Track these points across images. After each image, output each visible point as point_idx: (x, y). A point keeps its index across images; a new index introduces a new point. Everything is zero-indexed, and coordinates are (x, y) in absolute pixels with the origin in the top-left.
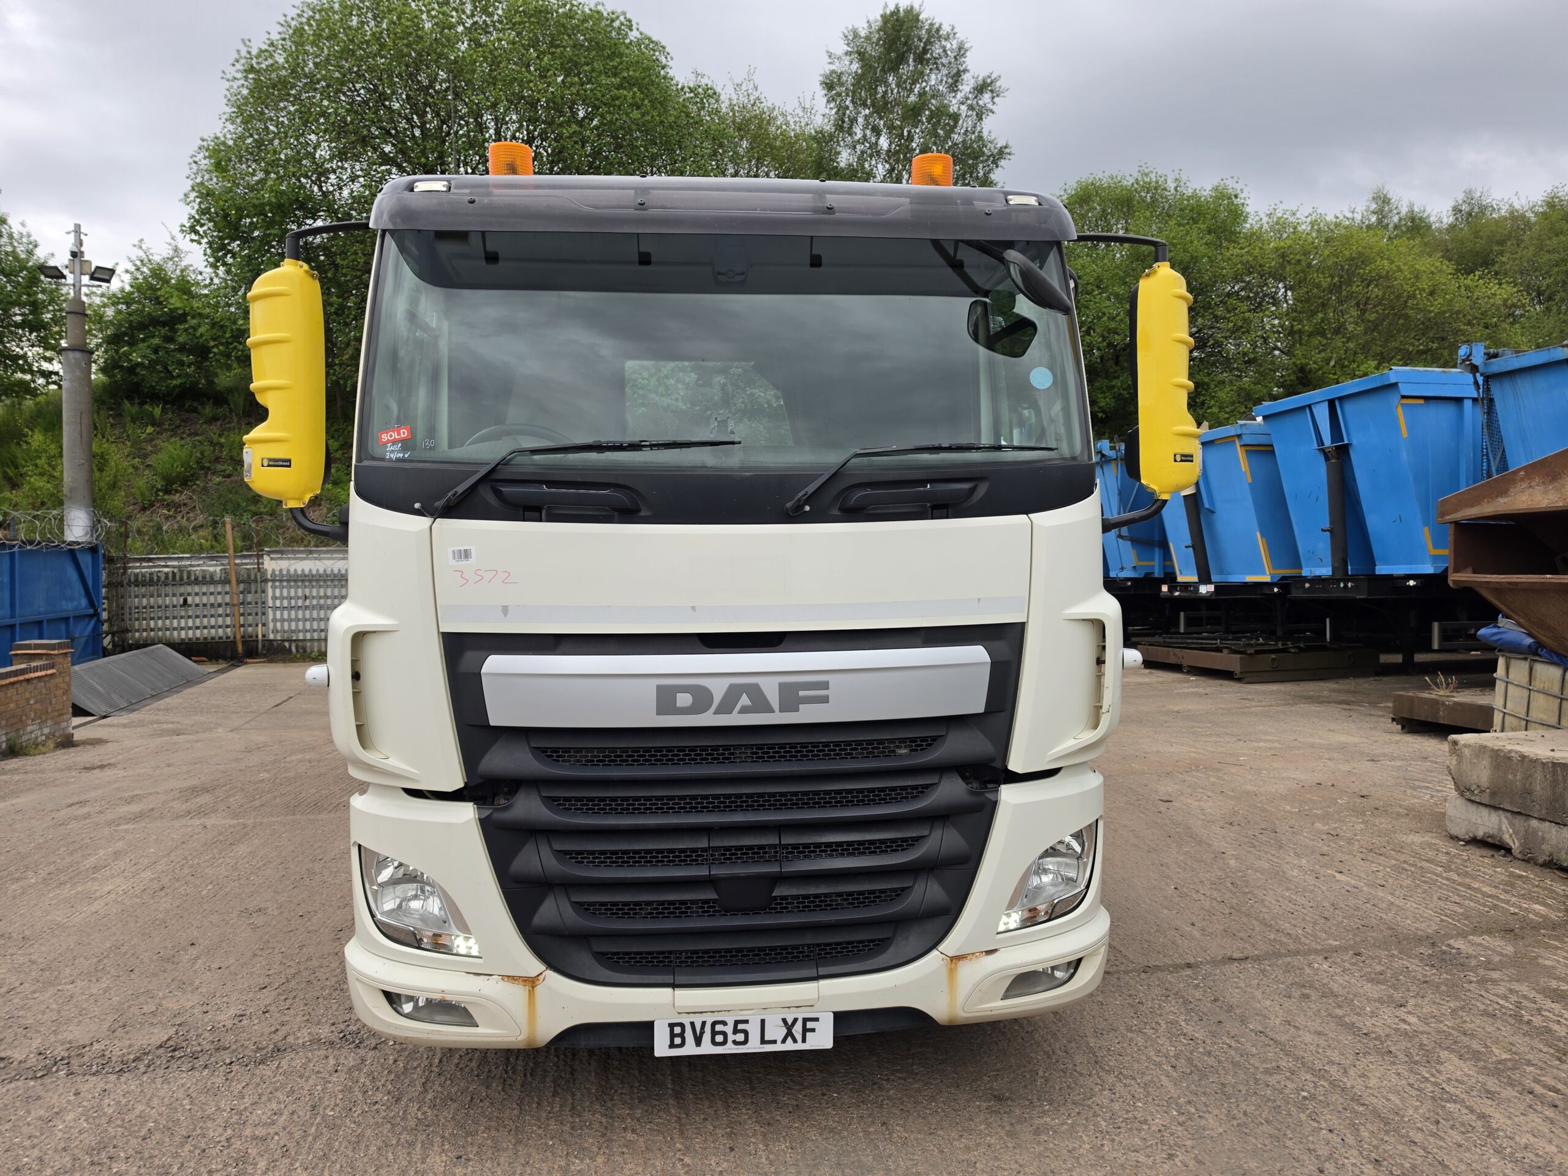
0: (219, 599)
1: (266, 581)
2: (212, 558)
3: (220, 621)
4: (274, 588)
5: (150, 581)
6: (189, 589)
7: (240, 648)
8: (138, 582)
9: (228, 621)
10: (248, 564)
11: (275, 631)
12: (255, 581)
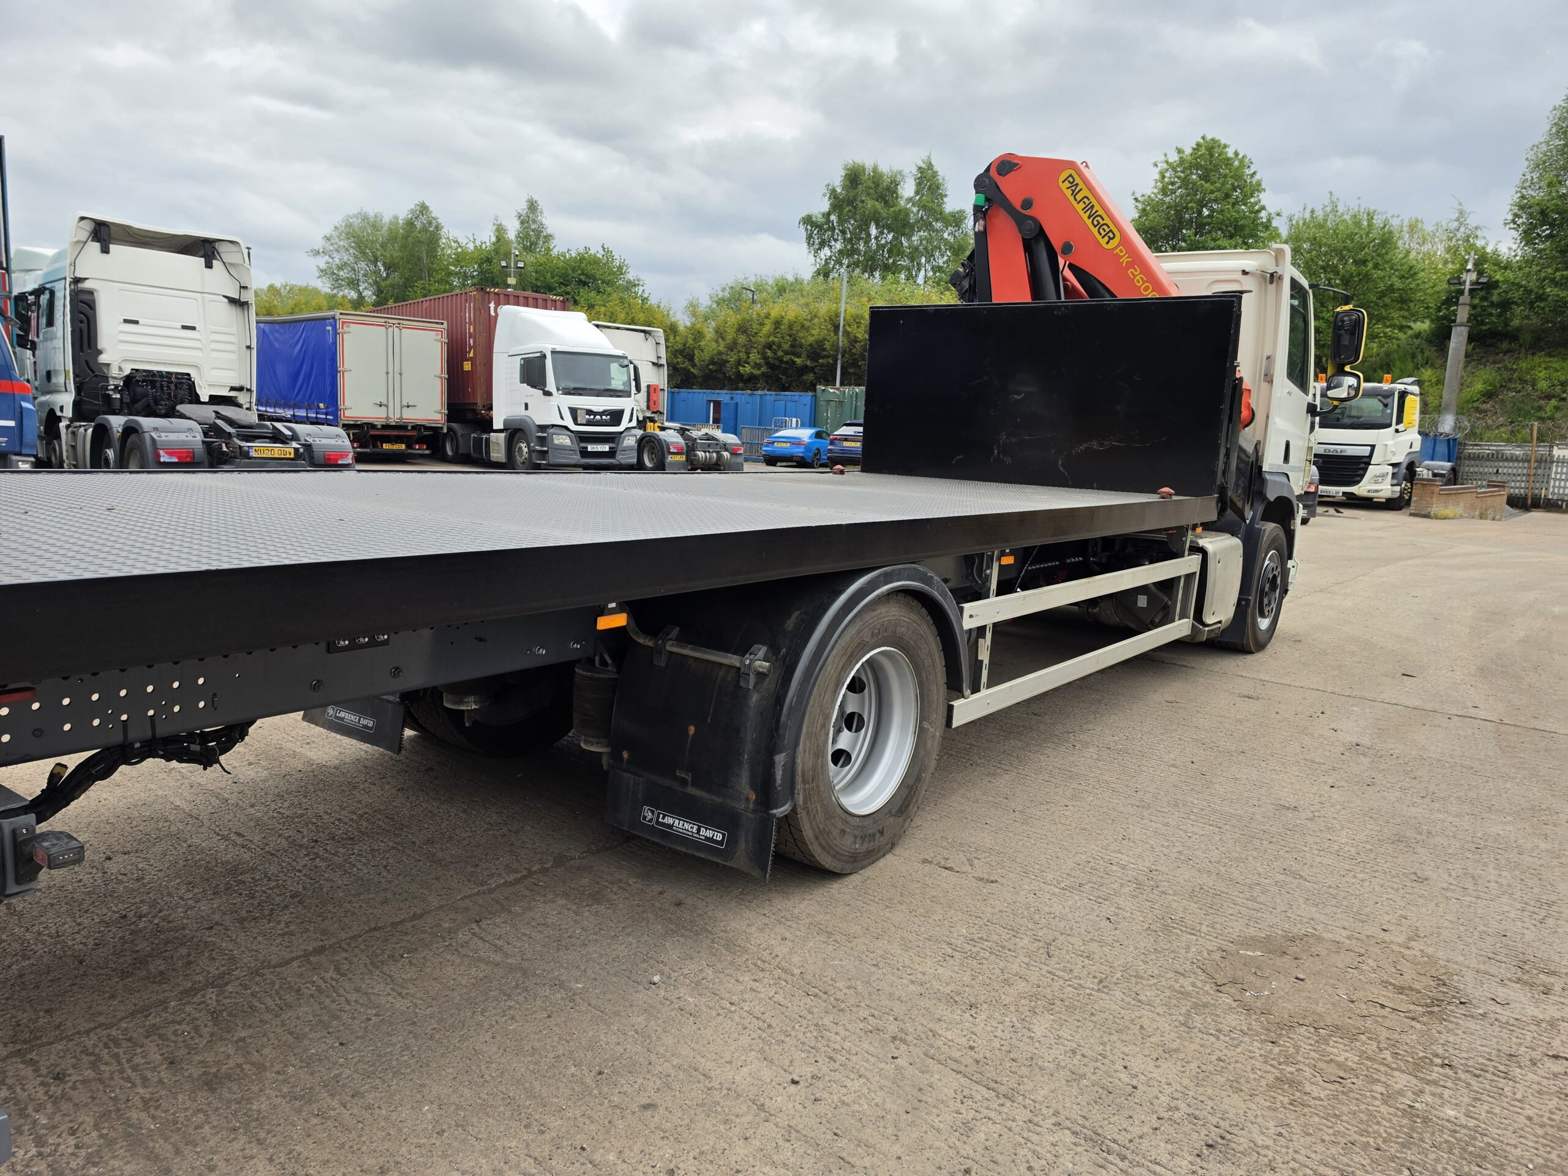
0: (1520, 471)
1: (1552, 462)
2: (1519, 446)
3: (1518, 484)
4: (1557, 467)
5: (1478, 458)
6: (1501, 464)
7: (1529, 502)
8: (1471, 457)
9: (1523, 485)
10: (1543, 451)
11: (1553, 493)
12: (1546, 462)
